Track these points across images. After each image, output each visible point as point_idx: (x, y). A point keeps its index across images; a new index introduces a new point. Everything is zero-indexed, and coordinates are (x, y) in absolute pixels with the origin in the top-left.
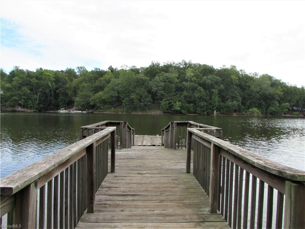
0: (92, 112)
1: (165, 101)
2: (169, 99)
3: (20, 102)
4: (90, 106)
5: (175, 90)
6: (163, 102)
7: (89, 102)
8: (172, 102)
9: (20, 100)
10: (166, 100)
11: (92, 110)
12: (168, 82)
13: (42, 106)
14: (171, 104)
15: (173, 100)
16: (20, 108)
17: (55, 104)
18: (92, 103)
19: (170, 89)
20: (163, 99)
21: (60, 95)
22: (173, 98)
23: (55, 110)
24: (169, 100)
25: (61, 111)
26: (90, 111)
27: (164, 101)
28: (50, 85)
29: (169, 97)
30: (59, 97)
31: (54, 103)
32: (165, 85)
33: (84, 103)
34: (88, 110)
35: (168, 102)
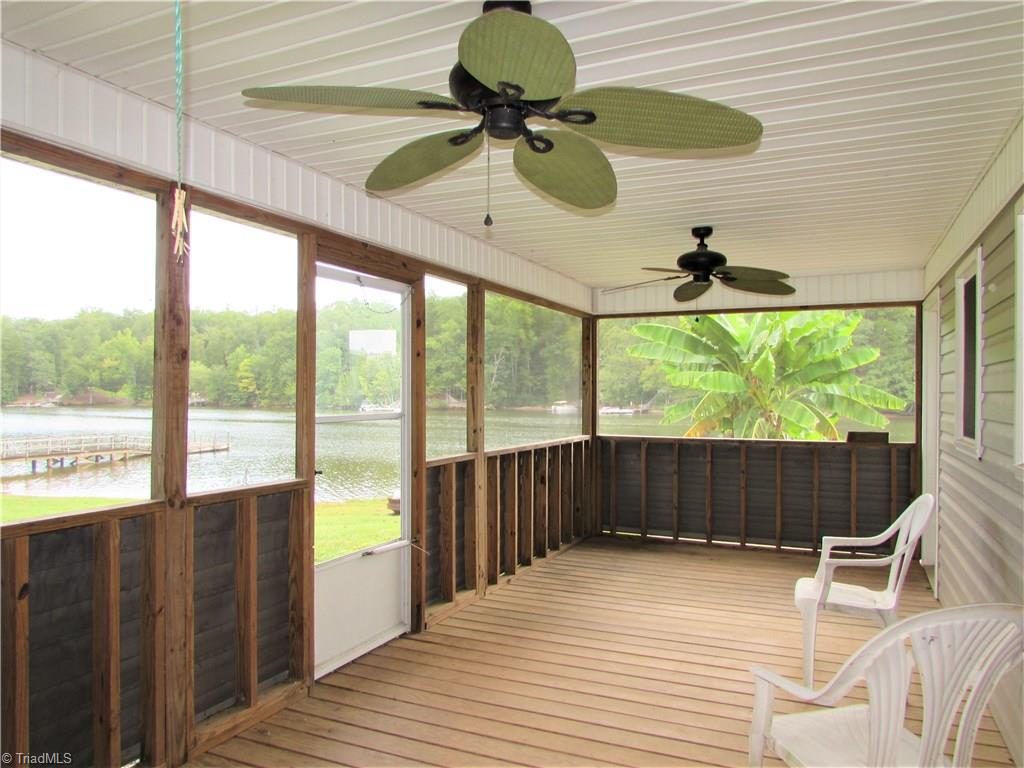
0: (644, 412)
1: (878, 376)
2: (890, 369)
3: (458, 385)
4: (640, 391)
5: (906, 340)
6: (870, 379)
7: (639, 381)
8: (901, 378)
9: (459, 380)
10: (880, 373)
11: (644, 403)
12: (885, 317)
13: (504, 393)
14: (898, 386)
15: (903, 372)
16: (453, 400)
17: (532, 388)
18: (647, 386)
19: (891, 340)
20: (871, 372)
21: (548, 363)
22: (902, 366)
23: (535, 405)
24: (891, 373)
25: (559, 408)
26: (642, 407)
27: (873, 377)
28: (523, 337)
29: (891, 364)
30: (546, 367)
31: (530, 384)
32: (876, 326)
33: (625, 386)
34: (637, 404)
35: (887, 379)
